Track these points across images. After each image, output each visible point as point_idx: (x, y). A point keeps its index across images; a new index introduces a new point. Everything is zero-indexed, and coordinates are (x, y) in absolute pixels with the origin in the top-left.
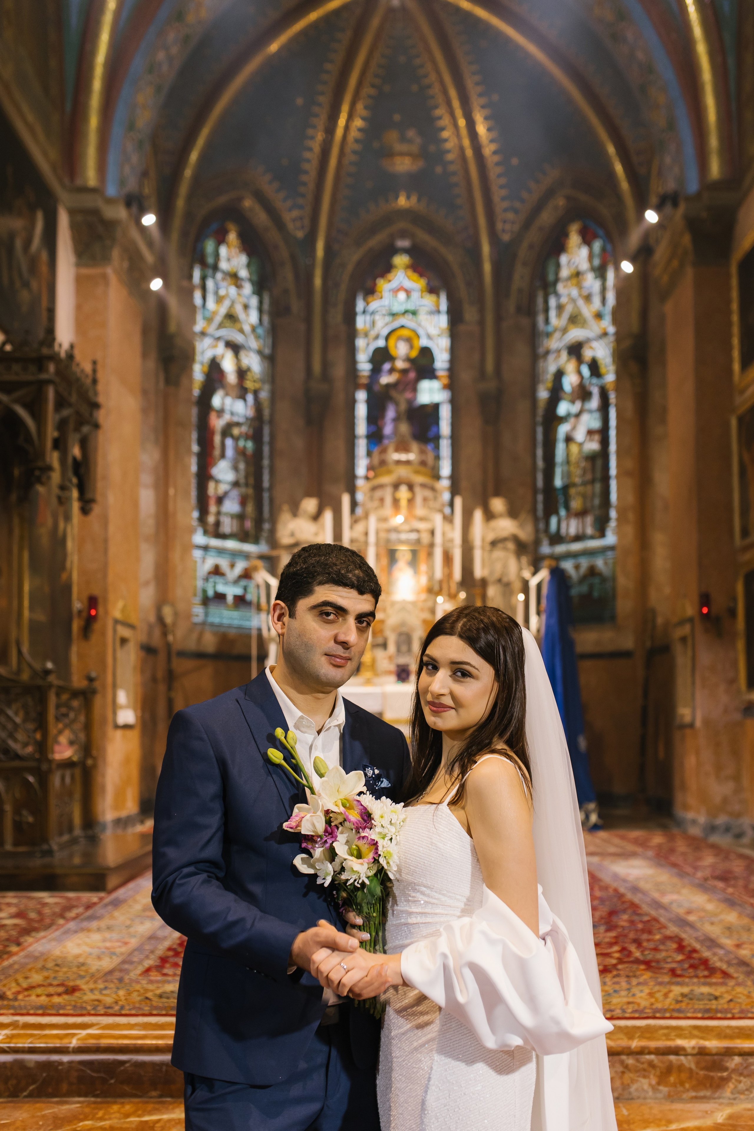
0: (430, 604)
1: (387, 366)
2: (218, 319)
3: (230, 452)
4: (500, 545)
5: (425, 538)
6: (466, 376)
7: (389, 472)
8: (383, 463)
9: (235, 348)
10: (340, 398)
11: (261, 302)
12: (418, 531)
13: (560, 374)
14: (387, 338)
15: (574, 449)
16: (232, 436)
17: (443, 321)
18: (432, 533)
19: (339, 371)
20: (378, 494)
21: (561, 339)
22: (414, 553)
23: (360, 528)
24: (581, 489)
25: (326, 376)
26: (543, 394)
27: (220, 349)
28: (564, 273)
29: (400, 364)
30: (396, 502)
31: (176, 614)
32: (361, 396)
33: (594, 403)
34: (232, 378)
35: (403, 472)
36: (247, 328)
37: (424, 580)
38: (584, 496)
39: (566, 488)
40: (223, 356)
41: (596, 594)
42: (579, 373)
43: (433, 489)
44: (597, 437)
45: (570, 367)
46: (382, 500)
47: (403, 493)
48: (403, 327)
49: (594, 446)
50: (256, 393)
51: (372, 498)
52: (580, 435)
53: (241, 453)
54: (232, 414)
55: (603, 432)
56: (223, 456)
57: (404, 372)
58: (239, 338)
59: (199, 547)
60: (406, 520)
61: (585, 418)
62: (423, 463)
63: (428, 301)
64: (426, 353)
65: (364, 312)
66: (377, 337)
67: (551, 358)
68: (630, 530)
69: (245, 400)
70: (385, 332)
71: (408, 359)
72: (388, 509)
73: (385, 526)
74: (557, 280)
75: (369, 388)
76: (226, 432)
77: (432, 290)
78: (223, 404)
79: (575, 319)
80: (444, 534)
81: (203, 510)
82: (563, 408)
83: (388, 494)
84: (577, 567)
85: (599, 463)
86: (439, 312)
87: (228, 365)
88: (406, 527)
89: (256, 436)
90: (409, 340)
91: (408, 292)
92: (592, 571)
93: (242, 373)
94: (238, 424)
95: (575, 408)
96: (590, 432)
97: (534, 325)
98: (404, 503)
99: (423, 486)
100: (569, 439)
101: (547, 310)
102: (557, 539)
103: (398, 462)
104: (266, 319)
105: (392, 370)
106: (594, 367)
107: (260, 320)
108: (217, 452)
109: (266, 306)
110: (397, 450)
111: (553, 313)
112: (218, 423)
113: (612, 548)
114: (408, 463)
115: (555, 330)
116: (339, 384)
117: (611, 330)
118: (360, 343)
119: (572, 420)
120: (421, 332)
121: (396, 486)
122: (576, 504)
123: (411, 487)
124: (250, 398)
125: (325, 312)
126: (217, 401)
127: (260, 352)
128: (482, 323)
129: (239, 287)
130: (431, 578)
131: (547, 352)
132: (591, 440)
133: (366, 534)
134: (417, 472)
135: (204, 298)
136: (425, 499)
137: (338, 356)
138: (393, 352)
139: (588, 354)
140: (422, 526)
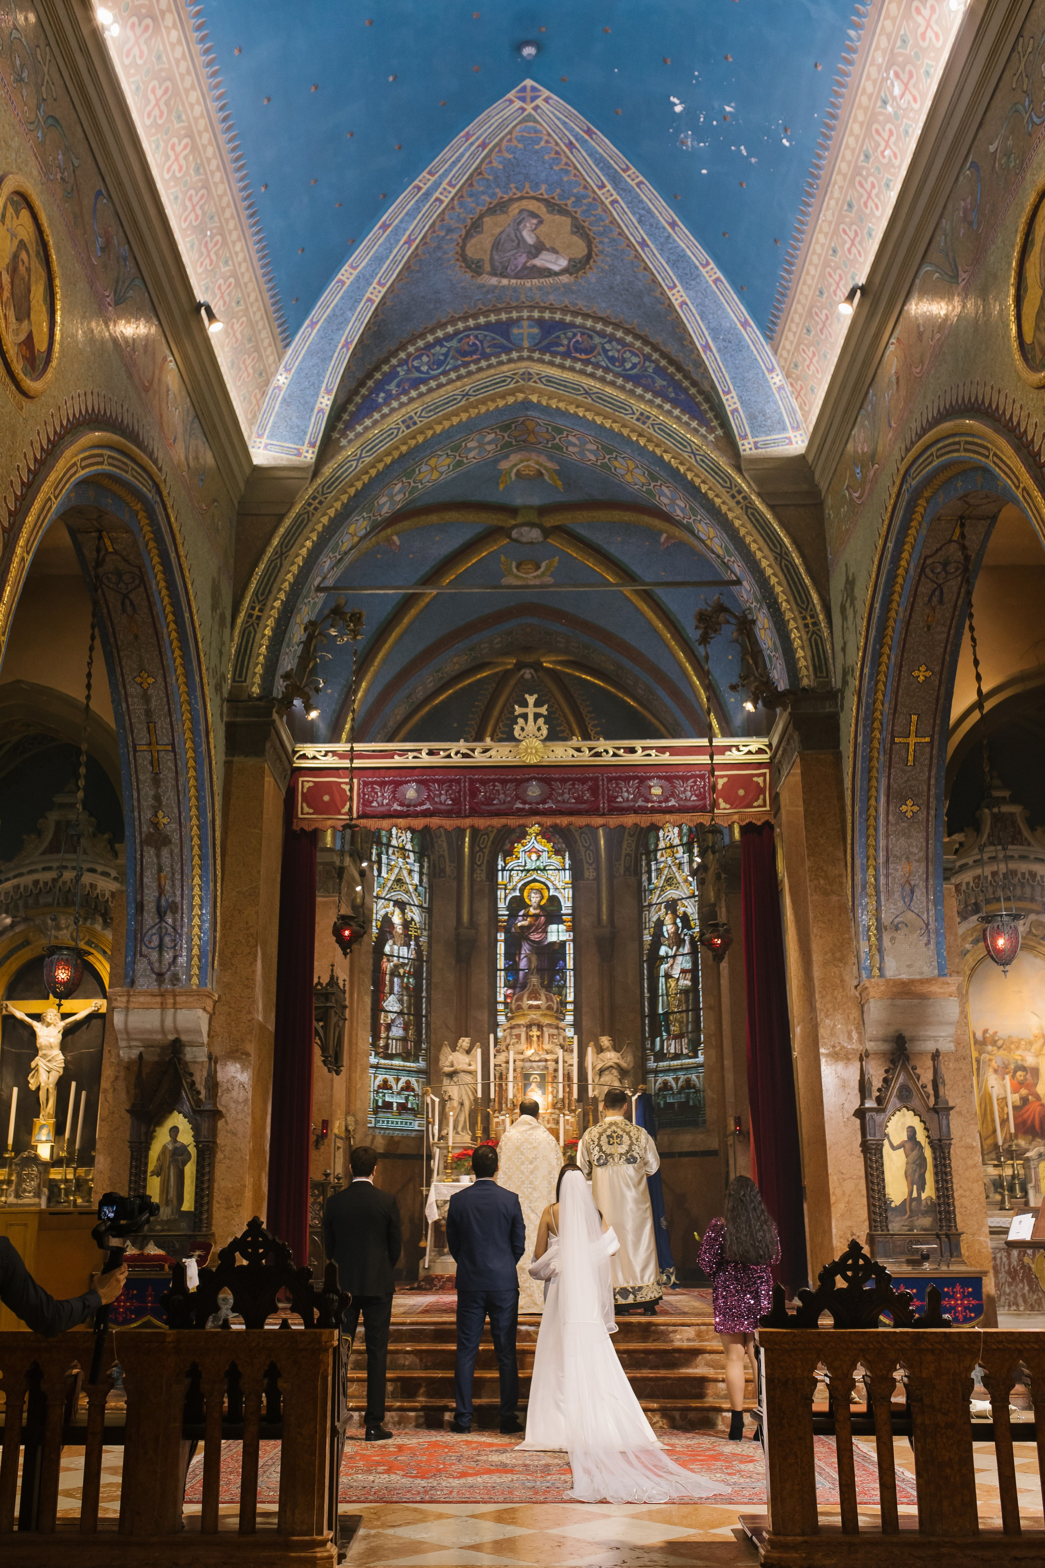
0: (555, 1116)
1: (521, 913)
2: (389, 884)
3: (396, 989)
4: (607, 1072)
5: (551, 1065)
6: (586, 922)
7: (524, 1015)
8: (519, 1008)
9: (401, 905)
10: (485, 939)
11: (421, 867)
12: (546, 1061)
13: (660, 923)
14: (522, 890)
15: (672, 983)
16: (399, 976)
17: (567, 876)
18: (557, 1062)
19: (483, 918)
20: (515, 1031)
21: (660, 896)
22: (542, 1077)
23: (502, 1057)
24: (678, 1016)
25: (472, 923)
26: (647, 938)
27: (391, 908)
28: (662, 845)
29: (532, 911)
30: (529, 1038)
31: (356, 1122)
32: (501, 936)
33: (687, 949)
34: (399, 929)
35: (534, 1016)
36: (411, 888)
37: (550, 1097)
38: (681, 1022)
39: (667, 1014)
40: (393, 914)
41: (691, 1103)
42: (675, 923)
43: (557, 1028)
44: (689, 976)
45: (668, 919)
46: (518, 1036)
47: (535, 1032)
48: (535, 880)
49: (686, 983)
50: (417, 938)
51: (511, 1035)
52: (676, 973)
53: (405, 988)
54: (399, 957)
55: (694, 971)
56: (391, 992)
57: (536, 916)
58: (405, 898)
59: (372, 1067)
60: (536, 1053)
61: (680, 959)
62: (549, 1008)
63: (556, 860)
64: (554, 900)
65: (503, 870)
66: (514, 889)
67: (653, 909)
68: (713, 1052)
69: (409, 946)
70: (519, 885)
71: (539, 906)
72: (523, 1045)
73: (521, 1057)
74: (656, 850)
75: (507, 931)
76: (394, 973)
77: (558, 852)
78: (392, 950)
79: (670, 881)
80: (564, 1062)
81: (376, 1037)
82: (663, 951)
83: (523, 1031)
84: (677, 1080)
85: (691, 996)
86: (564, 869)
87: (397, 919)
88: (537, 1058)
89: (417, 974)
90: (539, 891)
91: (539, 854)
92: (688, 1084)
93: (406, 924)
94: (403, 965)
95: (671, 953)
96: (683, 971)
97: (640, 882)
98: (535, 1039)
99: (549, 1025)
100: (668, 976)
101: (649, 872)
102: (660, 1056)
103: (531, 1007)
104: (425, 879)
105: (526, 916)
106: (685, 918)
107: (421, 881)
108: (387, 989)
109: (425, 871)
110: (529, 999)
111: (654, 875)
112: (388, 966)
113: (701, 1066)
114: (538, 1007)
115: (656, 888)
116: (483, 929)
117: (697, 893)
118: (501, 894)
119: (670, 960)
120: (550, 885)
121: (529, 1026)
122: (675, 1029)
123: (540, 1027)
124: (412, 943)
125: (472, 871)
126: (387, 949)
127: (420, 906)
128: (598, 879)
129: (405, 857)
130: (555, 1097)
131: (650, 905)
132: (685, 979)
133: (507, 1062)
134: (545, 1015)
135: (380, 871)
136: (551, 1036)
137: (483, 906)
138: (527, 900)
139: (681, 910)
140: (548, 1057)
